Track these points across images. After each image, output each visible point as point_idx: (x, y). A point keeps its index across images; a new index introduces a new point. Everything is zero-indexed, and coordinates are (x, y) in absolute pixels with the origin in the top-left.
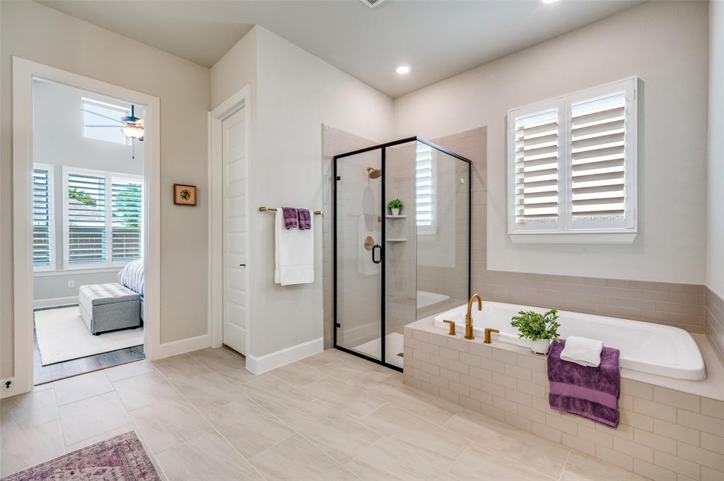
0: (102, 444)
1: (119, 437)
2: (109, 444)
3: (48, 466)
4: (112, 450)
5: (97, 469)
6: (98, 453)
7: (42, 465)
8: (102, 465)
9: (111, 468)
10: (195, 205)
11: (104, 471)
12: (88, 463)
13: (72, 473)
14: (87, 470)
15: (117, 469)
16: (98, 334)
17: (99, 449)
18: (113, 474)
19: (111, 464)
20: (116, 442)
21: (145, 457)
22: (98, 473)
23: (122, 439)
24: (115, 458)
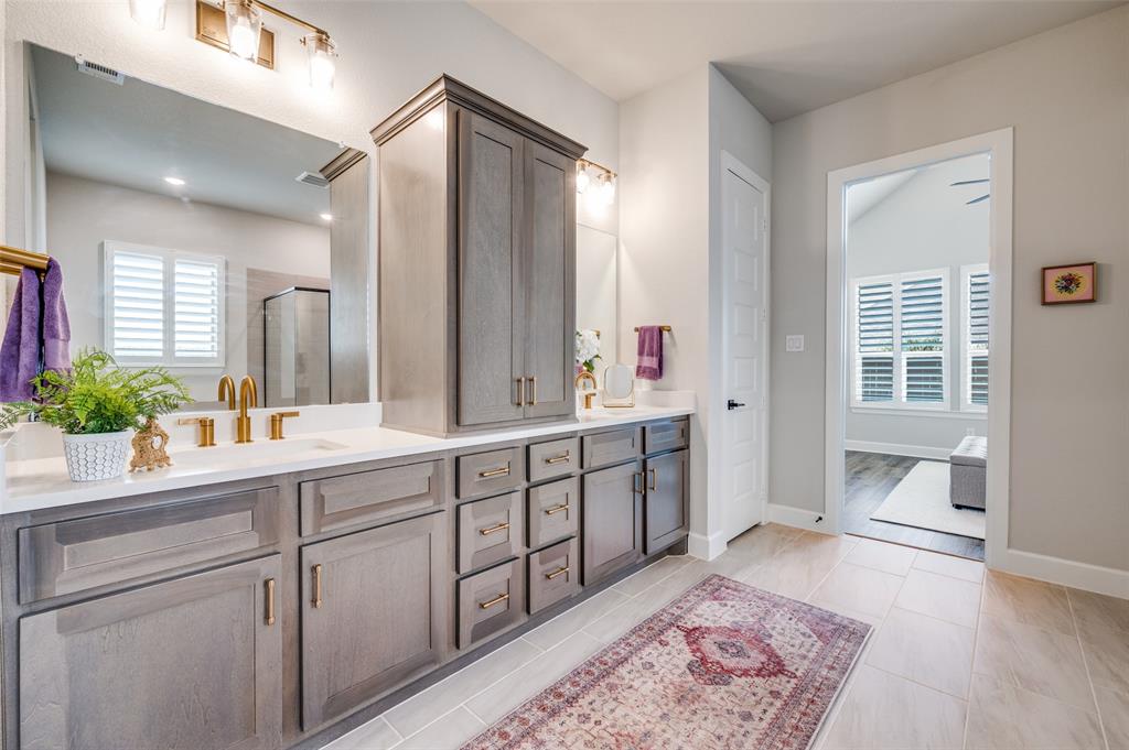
0: (832, 616)
1: (852, 621)
2: (837, 620)
3: (784, 601)
4: (834, 627)
5: (808, 631)
6: (822, 619)
7: (783, 597)
8: (814, 631)
9: (816, 639)
10: (1092, 301)
11: (810, 636)
12: (807, 621)
13: (790, 619)
14: (801, 625)
15: (820, 643)
16: (958, 507)
17: (826, 617)
18: (813, 645)
19: (820, 636)
20: (845, 622)
21: (851, 656)
22: (804, 634)
23: (852, 623)
24: (828, 634)
